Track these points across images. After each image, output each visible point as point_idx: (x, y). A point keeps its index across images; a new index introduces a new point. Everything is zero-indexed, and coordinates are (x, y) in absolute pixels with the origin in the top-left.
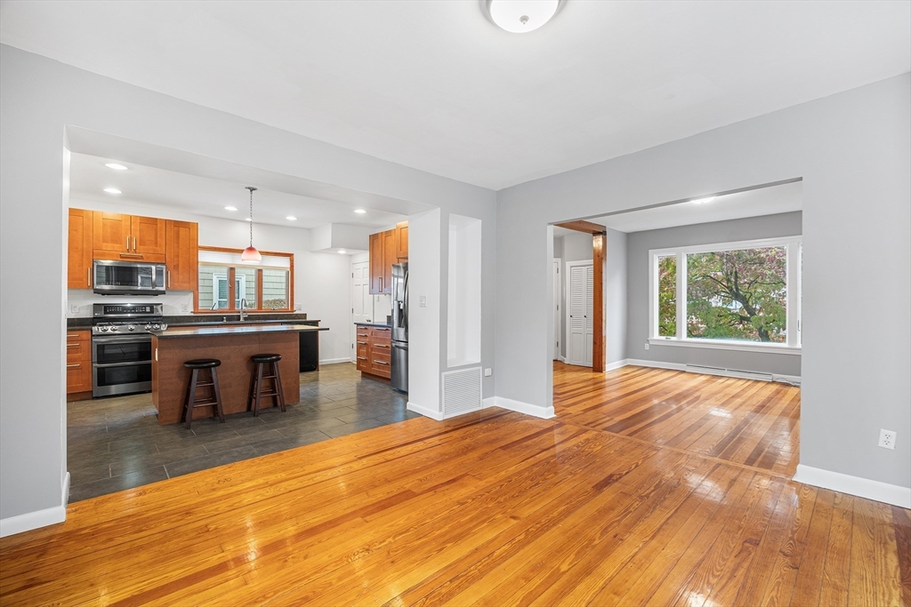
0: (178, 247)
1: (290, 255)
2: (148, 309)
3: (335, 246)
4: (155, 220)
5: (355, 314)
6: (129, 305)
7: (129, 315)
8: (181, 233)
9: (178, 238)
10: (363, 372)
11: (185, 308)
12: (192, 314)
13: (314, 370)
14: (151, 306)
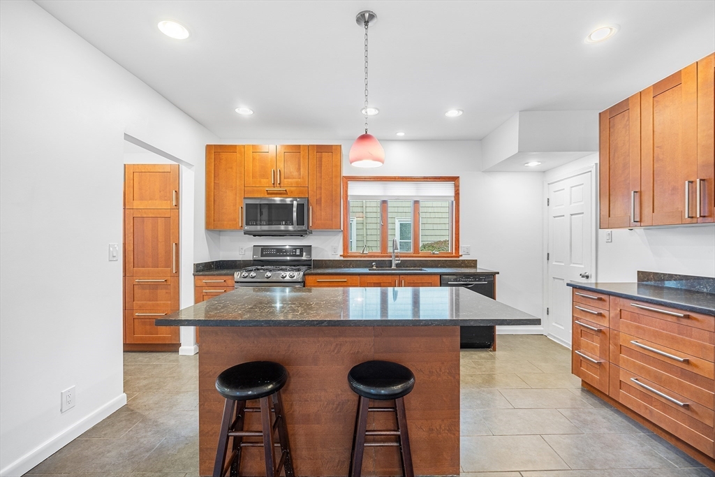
0: (321, 177)
1: (454, 179)
2: (298, 253)
3: (526, 149)
4: (299, 146)
5: (553, 262)
6: (287, 247)
7: (288, 258)
8: (324, 160)
9: (321, 165)
10: (582, 380)
11: (335, 250)
12: (342, 258)
13: (488, 347)
14: (302, 249)
